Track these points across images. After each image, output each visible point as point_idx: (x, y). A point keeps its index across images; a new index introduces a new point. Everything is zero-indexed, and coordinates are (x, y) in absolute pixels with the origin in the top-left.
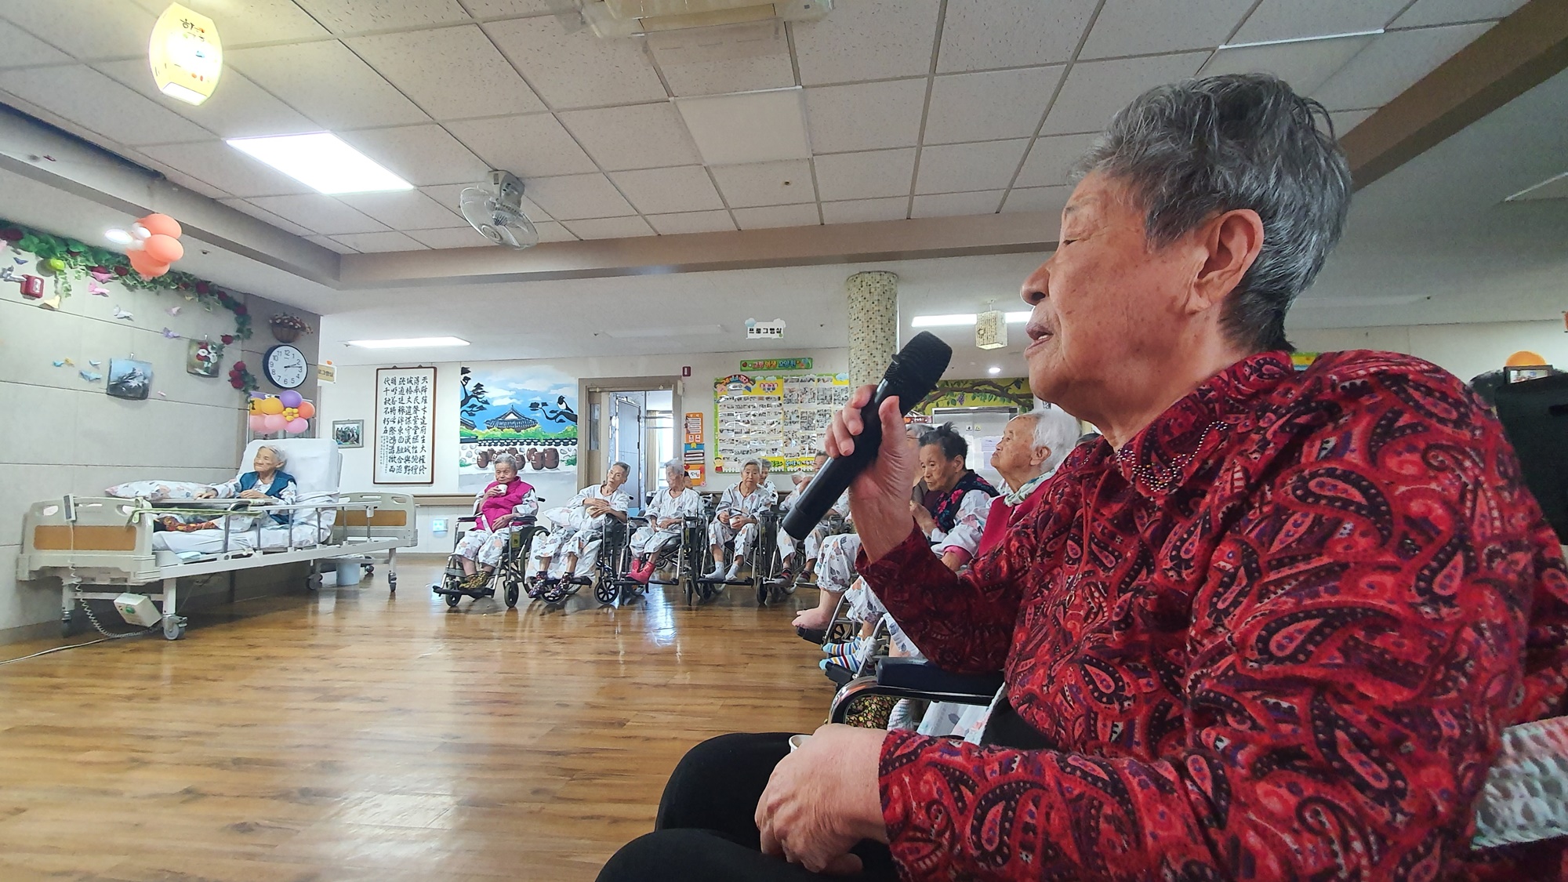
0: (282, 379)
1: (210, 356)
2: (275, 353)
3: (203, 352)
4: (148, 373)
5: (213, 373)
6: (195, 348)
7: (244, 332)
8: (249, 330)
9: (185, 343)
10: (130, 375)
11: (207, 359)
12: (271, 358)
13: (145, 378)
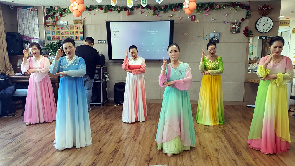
0: (262, 30)
1: (236, 27)
2: (259, 20)
3: (234, 26)
4: (219, 35)
5: (238, 32)
6: (232, 25)
7: (249, 16)
8: (250, 15)
9: (229, 24)
10: (214, 37)
11: (235, 28)
12: (258, 23)
13: (218, 37)
